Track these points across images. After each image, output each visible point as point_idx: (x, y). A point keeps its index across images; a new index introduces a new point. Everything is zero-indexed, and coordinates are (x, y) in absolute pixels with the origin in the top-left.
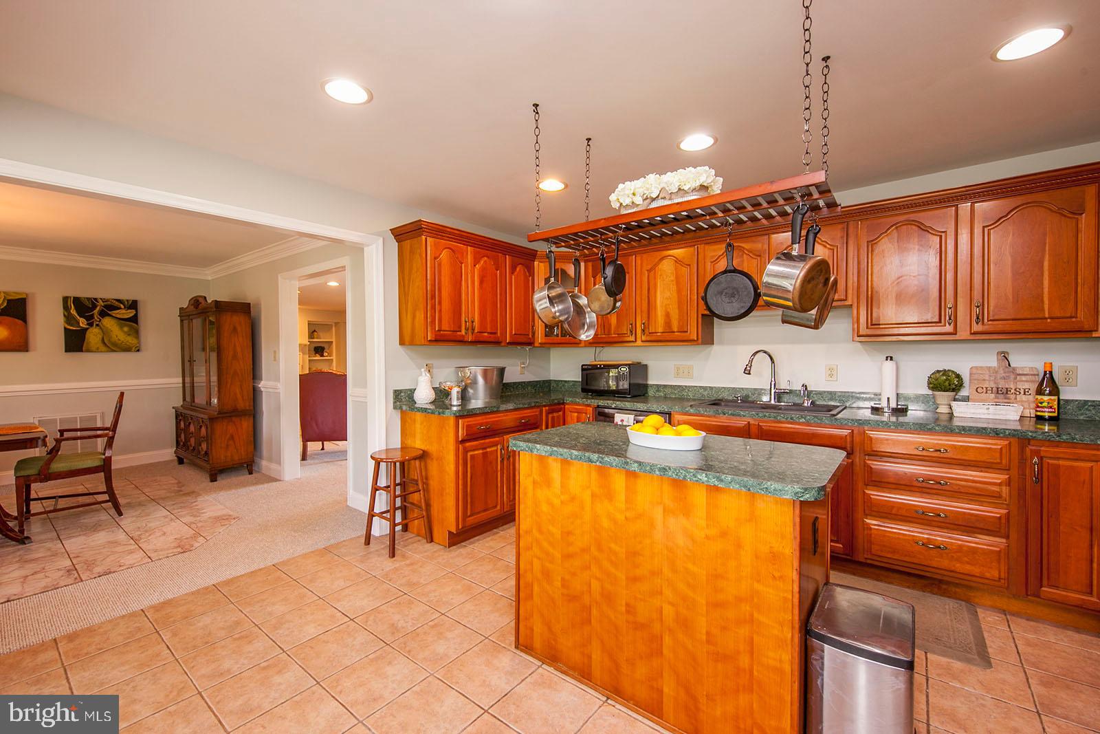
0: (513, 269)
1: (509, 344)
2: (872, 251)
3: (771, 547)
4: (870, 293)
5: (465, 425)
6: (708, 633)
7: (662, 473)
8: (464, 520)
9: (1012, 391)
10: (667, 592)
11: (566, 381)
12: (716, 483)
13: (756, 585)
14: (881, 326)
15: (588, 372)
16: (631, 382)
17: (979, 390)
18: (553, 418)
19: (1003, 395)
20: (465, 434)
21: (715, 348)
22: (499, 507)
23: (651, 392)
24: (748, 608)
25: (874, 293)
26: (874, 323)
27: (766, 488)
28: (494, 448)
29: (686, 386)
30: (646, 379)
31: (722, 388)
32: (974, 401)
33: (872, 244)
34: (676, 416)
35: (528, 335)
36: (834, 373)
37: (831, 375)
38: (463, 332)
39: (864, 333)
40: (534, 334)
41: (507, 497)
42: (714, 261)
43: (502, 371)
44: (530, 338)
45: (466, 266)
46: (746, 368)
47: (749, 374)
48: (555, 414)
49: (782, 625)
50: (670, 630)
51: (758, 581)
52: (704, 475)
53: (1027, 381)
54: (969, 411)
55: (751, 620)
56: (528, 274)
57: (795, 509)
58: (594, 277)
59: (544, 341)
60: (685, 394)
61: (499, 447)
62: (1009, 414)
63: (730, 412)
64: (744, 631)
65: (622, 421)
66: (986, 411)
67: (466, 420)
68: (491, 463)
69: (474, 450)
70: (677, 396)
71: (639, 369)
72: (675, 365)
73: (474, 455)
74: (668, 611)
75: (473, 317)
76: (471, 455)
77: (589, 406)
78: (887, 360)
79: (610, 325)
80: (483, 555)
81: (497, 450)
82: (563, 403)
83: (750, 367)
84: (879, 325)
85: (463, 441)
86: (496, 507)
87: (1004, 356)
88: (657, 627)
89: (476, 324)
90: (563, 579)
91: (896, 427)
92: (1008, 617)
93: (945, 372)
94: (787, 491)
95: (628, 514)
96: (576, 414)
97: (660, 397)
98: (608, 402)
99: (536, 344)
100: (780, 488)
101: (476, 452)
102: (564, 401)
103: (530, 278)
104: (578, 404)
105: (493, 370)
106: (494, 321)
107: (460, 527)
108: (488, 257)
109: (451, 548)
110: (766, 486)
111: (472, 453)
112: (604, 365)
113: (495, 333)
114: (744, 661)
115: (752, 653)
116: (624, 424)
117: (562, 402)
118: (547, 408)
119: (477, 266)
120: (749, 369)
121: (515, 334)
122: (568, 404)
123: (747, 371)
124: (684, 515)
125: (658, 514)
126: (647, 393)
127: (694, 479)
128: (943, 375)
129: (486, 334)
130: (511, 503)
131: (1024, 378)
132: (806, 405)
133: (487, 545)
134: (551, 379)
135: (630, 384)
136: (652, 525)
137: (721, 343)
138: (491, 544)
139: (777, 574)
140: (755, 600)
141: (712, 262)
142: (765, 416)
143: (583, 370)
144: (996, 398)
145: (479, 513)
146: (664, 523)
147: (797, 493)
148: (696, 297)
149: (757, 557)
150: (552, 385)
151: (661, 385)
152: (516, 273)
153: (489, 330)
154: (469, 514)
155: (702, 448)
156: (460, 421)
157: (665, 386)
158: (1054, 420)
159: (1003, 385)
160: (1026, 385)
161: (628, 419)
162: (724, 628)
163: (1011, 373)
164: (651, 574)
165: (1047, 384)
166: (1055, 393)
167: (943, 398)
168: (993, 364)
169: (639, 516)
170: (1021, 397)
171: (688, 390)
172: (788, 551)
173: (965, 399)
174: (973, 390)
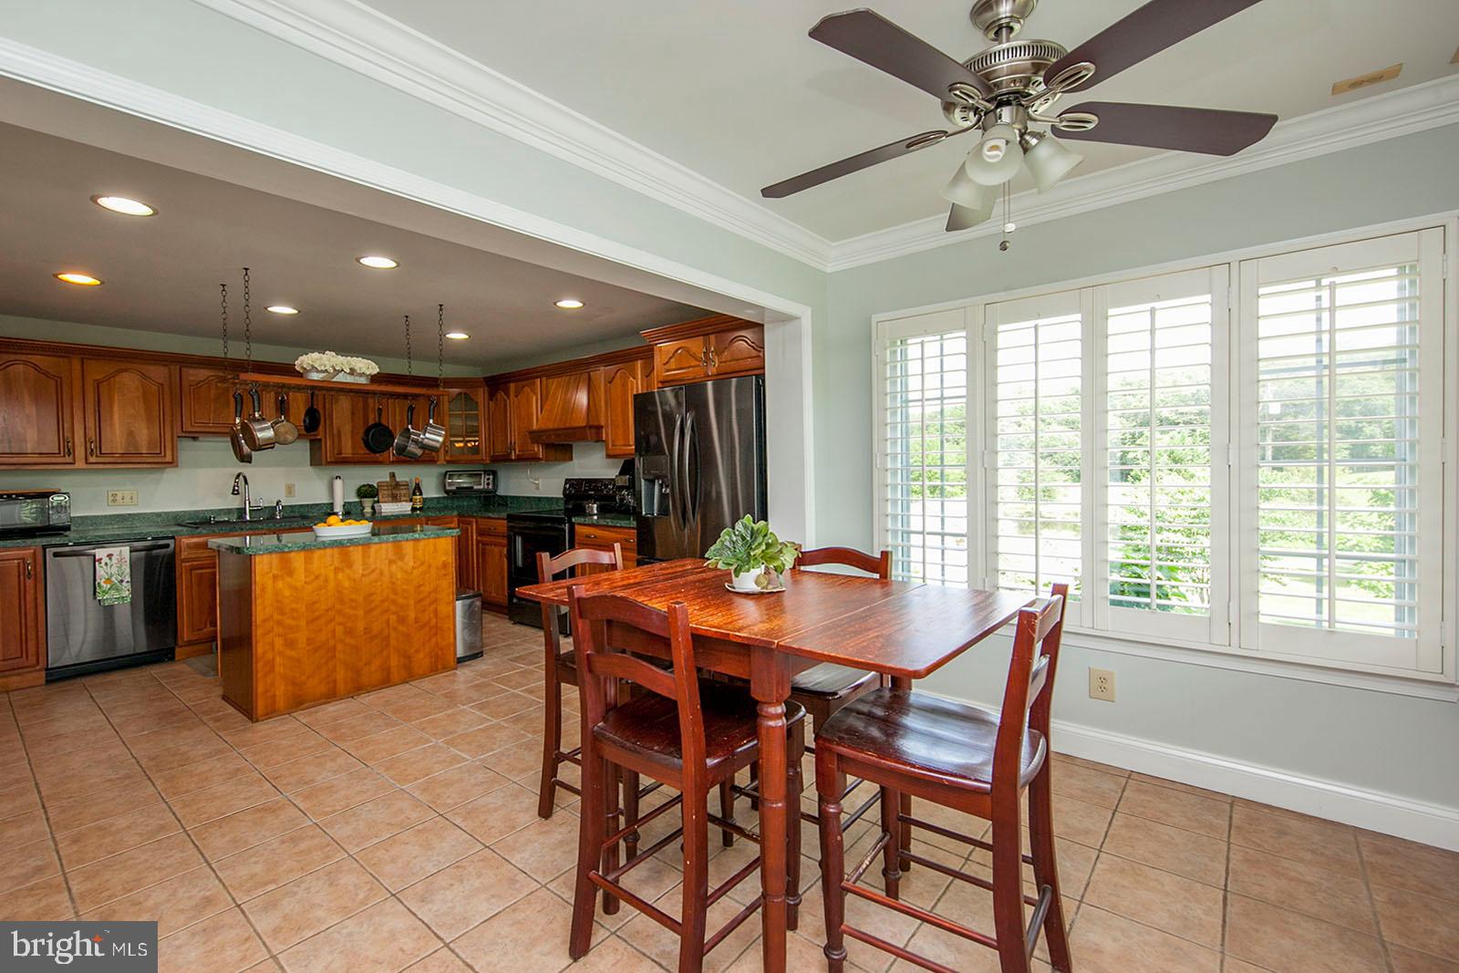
3: (443, 561)
4: (336, 431)
6: (415, 618)
9: (400, 495)
13: (438, 581)
17: (384, 496)
19: (395, 499)
23: (72, 526)
24: (434, 596)
29: (129, 514)
32: (383, 502)
36: (293, 490)
37: (290, 493)
39: (331, 460)
46: (234, 489)
47: (238, 494)
49: (447, 600)
50: (394, 628)
51: (440, 579)
53: (405, 489)
54: (387, 508)
55: (436, 600)
60: (128, 523)
62: (403, 508)
64: (433, 608)
65: (110, 555)
66: (395, 507)
74: (393, 619)
77: (28, 548)
78: (337, 478)
84: (341, 454)
87: (393, 475)
88: (386, 632)
90: (308, 640)
93: (368, 486)
114: (433, 622)
120: (237, 488)
123: (235, 492)
128: (367, 488)
131: (403, 487)
132: (279, 518)
137: (188, 465)
139: (446, 573)
144: (392, 500)
149: (438, 568)
151: (87, 517)
157: (96, 517)
158: (420, 509)
159: (394, 492)
160: (405, 491)
161: (121, 551)
162: (424, 611)
163: (397, 485)
164: (382, 601)
165: (418, 489)
166: (421, 494)
167: (368, 503)
168: (388, 480)
169: (373, 571)
170: (403, 498)
171: (133, 519)
172: (450, 560)
173: (378, 502)
174: (380, 496)
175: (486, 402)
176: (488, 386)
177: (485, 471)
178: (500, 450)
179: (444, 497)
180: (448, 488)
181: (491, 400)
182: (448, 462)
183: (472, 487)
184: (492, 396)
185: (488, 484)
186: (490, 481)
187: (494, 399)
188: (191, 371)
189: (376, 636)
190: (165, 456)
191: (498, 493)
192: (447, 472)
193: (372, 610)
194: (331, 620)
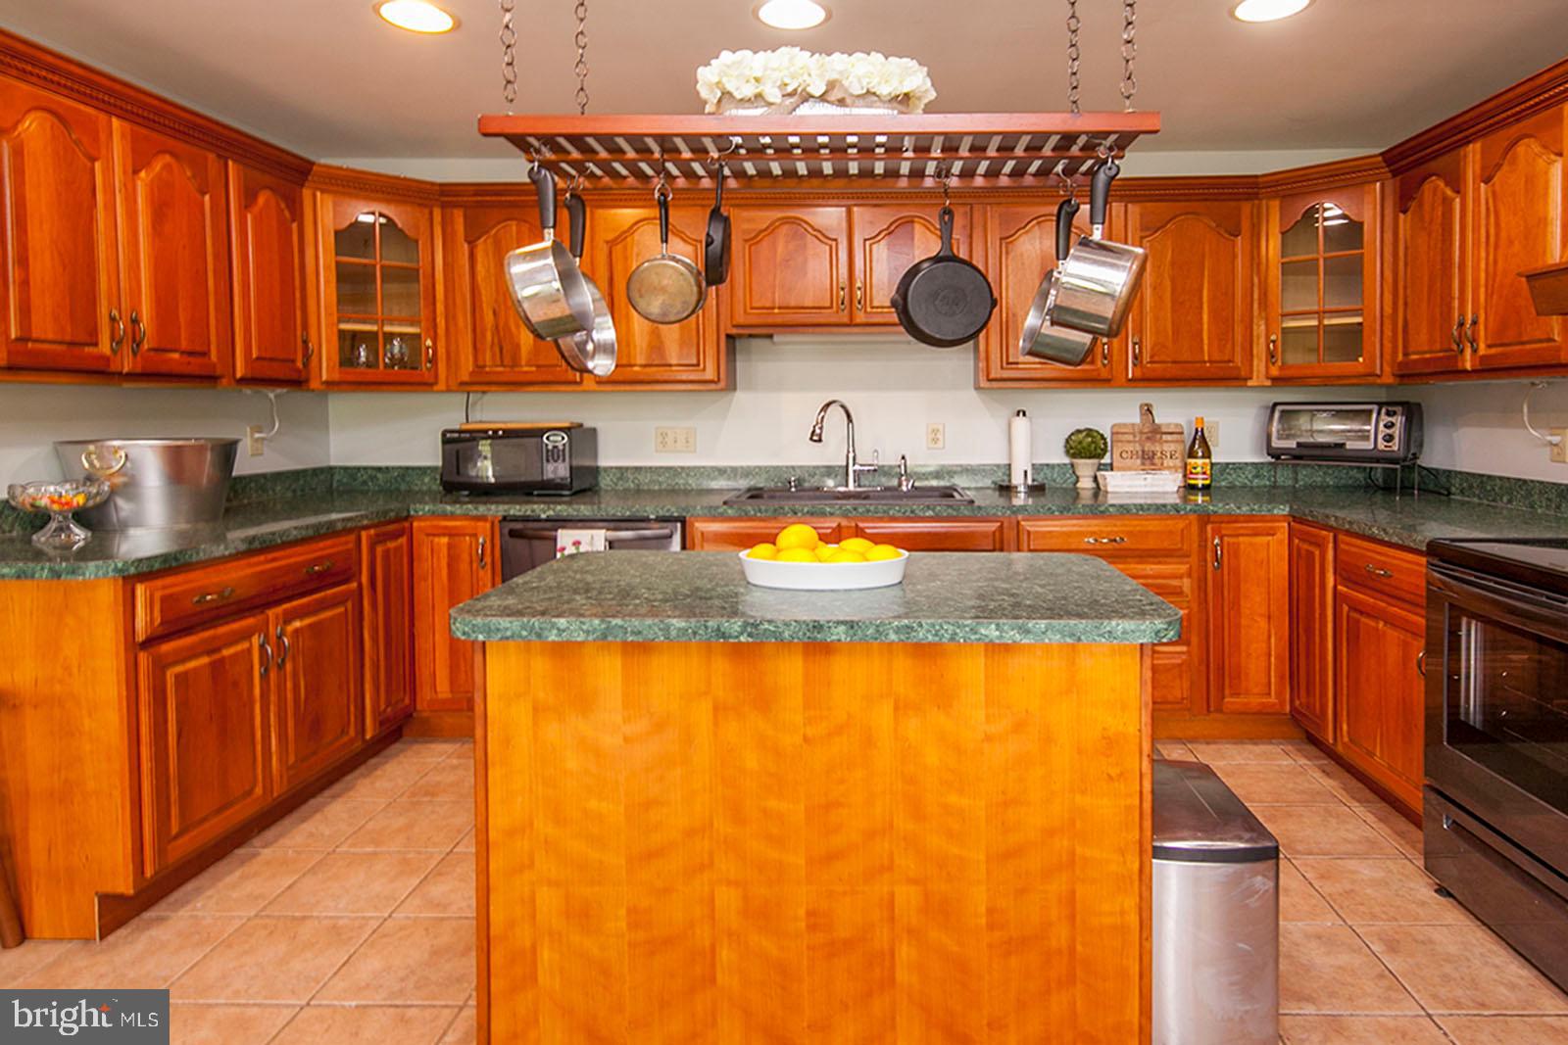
0: (249, 198)
1: (243, 381)
2: (1007, 253)
3: (1104, 729)
4: (1004, 315)
5: (158, 595)
6: (990, 911)
7: (902, 637)
8: (160, 852)
9: (1159, 454)
10: (907, 863)
11: (379, 469)
12: (1018, 637)
13: (1078, 798)
14: (1020, 366)
15: (459, 446)
16: (574, 463)
17: (1124, 455)
18: (387, 554)
19: (1149, 461)
20: (158, 621)
21: (740, 396)
22: (259, 791)
23: (605, 482)
24: (1065, 843)
25: (1010, 315)
26: (1011, 360)
27: (1110, 632)
28: (245, 645)
29: (682, 468)
30: (595, 456)
31: (755, 467)
32: (1119, 469)
33: (1007, 240)
34: (697, 525)
35: (293, 361)
36: (940, 436)
37: (935, 440)
38: (105, 347)
39: (998, 376)
40: (307, 356)
41: (280, 760)
42: (752, 239)
43: (227, 452)
44: (299, 371)
45: (109, 171)
46: (814, 432)
47: (820, 440)
48: (391, 545)
49: (1122, 852)
50: (910, 931)
51: (1083, 792)
52: (993, 626)
53: (1172, 442)
54: (1127, 484)
55: (1071, 862)
56: (287, 214)
57: (1145, 657)
58: (471, 242)
59: (336, 377)
60: (682, 481)
61: (256, 641)
62: (1164, 485)
63: (806, 510)
64: (1058, 886)
65: (577, 543)
66: (1143, 483)
67: (159, 583)
68: (236, 684)
69: (184, 661)
70: (664, 486)
71: (582, 437)
72: (657, 428)
73: (186, 673)
74: (908, 897)
75: (135, 306)
76: (177, 676)
77: (482, 518)
78: (1018, 415)
79: (518, 346)
80: (237, 923)
81: (249, 651)
82: (407, 517)
83: (821, 428)
84: (1017, 363)
85: (149, 642)
86: (250, 792)
87: (1148, 410)
88: (881, 937)
89: (146, 324)
90: (632, 911)
91: (1061, 512)
92: (1189, 746)
93: (1089, 432)
94: (1145, 631)
95: (810, 731)
96: (445, 540)
97: (627, 490)
98: (535, 506)
99: (314, 384)
100: (1133, 627)
101: (192, 664)
102: (408, 511)
103: (295, 226)
104: (453, 517)
105: (200, 449)
106: (200, 322)
107: (149, 873)
108: (173, 154)
109: (111, 938)
110: (1108, 629)
111: (179, 669)
112: (504, 431)
113: (205, 354)
114: (1060, 936)
115: (1072, 917)
116: (582, 549)
117: (405, 514)
118: (372, 532)
119: (143, 174)
120: (818, 431)
121: (258, 358)
122: (420, 519)
123: (816, 437)
124: (939, 707)
125: (883, 716)
126: (597, 484)
127: (973, 637)
128: (1088, 435)
129: (176, 356)
130: (291, 772)
131: (1169, 437)
132: (904, 488)
133: (235, 895)
134: (333, 463)
135: (571, 468)
136: (869, 741)
137: (751, 387)
138: (249, 887)
139: (1114, 771)
140: (1078, 825)
141: (746, 241)
142: (868, 511)
143: (446, 441)
144: (1143, 464)
145: (204, 820)
146: (896, 730)
147: (1159, 631)
148: (714, 302)
149: (1080, 751)
150: (337, 477)
151: (627, 468)
152: (256, 209)
153: (184, 345)
154: (175, 830)
155: (904, 577)
156: (140, 589)
157: (638, 469)
158: (1206, 488)
159: (1148, 446)
160: (1172, 447)
161: (592, 537)
162: (1021, 892)
163: (1155, 432)
164: (871, 835)
165: (1200, 443)
166: (1207, 454)
167: (1085, 468)
168: (1137, 420)
169: (839, 730)
170: (1168, 462)
171: (688, 475)
172: (1132, 729)
173: (1111, 467)
174: (1116, 455)
175: (1388, 220)
176: (1395, 173)
177: (1380, 405)
178: (1424, 345)
179: (1270, 463)
180: (1276, 443)
181: (1405, 212)
182: (1278, 382)
183: (1342, 445)
184: (1405, 199)
185: (1389, 438)
186: (1396, 431)
187: (1413, 205)
188: (746, 214)
189: (848, 945)
190: (704, 369)
191: (1419, 462)
192: (1276, 405)
193: (831, 857)
194: (702, 868)
